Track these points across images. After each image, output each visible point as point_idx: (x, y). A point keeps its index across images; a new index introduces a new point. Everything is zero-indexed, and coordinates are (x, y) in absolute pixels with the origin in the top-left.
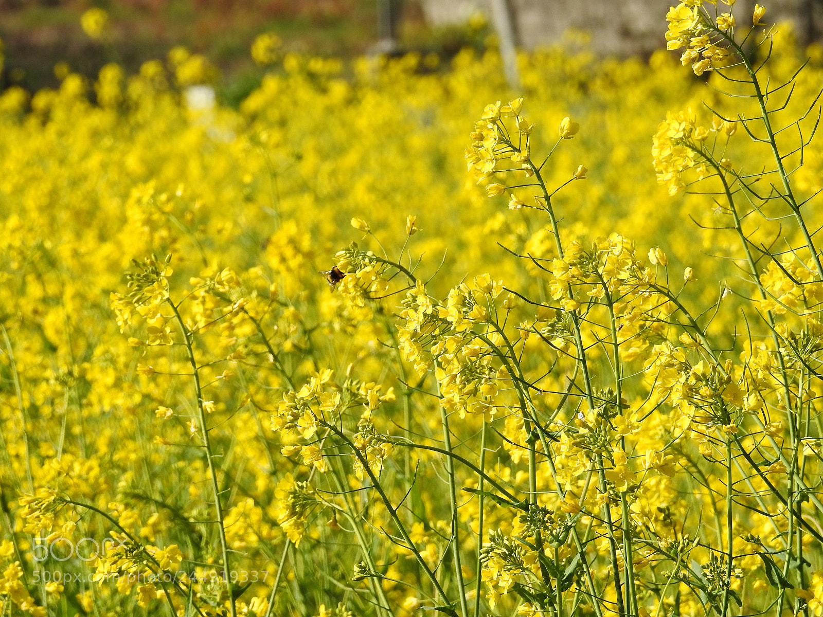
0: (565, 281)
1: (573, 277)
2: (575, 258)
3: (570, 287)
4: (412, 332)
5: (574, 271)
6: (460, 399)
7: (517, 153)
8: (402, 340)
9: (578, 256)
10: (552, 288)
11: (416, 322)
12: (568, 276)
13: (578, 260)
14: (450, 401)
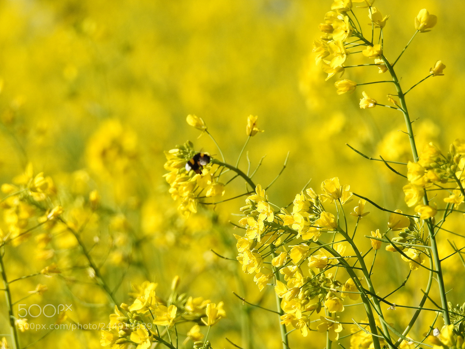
0: (420, 186)
1: (429, 181)
2: (431, 161)
3: (425, 192)
4: (251, 242)
5: (430, 175)
6: (303, 315)
7: (369, 47)
8: (240, 250)
9: (435, 159)
10: (407, 194)
11: (256, 231)
12: (423, 181)
13: (435, 164)
14: (291, 318)
